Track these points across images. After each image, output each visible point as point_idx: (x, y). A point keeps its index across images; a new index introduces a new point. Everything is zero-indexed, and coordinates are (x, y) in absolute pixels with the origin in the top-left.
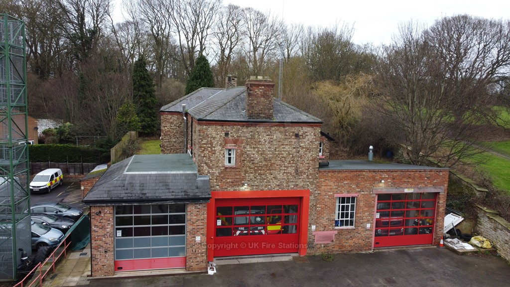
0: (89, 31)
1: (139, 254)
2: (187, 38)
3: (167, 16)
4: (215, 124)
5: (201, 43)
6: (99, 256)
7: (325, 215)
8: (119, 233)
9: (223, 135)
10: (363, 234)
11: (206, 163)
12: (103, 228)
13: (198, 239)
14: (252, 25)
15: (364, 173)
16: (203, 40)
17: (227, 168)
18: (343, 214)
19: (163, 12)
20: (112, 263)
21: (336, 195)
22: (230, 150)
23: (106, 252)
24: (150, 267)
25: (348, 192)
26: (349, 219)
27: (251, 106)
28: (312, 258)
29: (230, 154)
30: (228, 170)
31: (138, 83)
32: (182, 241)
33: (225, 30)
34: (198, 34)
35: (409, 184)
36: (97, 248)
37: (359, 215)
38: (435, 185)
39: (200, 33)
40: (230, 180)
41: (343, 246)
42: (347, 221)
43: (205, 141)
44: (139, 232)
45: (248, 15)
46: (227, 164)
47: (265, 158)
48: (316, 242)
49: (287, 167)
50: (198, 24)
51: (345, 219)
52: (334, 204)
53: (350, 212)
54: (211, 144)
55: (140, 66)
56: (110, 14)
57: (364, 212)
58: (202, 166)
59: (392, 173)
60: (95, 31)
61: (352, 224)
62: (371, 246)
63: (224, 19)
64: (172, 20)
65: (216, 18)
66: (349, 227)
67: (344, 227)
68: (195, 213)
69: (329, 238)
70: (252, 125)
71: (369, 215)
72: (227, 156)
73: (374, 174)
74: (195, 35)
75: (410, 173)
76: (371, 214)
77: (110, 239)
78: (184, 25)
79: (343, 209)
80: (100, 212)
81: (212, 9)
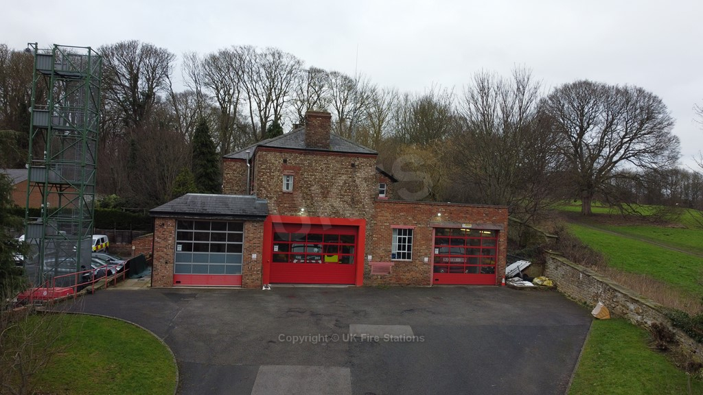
0: (142, 94)
1: (198, 269)
2: (259, 107)
3: (236, 80)
4: (274, 151)
5: (276, 111)
6: (160, 267)
7: (381, 245)
8: (180, 248)
9: (282, 161)
10: (421, 268)
11: (264, 187)
12: (165, 239)
13: (254, 256)
14: (338, 94)
15: (420, 206)
16: (279, 108)
17: (284, 193)
18: (399, 246)
19: (232, 75)
20: (172, 275)
21: (392, 226)
22: (288, 176)
23: (166, 263)
24: (207, 284)
25: (405, 224)
26: (406, 251)
27: (308, 135)
28: (368, 288)
29: (288, 181)
30: (285, 195)
31: (198, 150)
32: (239, 259)
33: (306, 98)
34: (273, 102)
35: (467, 220)
36: (158, 259)
37: (416, 248)
38: (494, 223)
39: (275, 102)
40: (288, 205)
41: (400, 279)
42: (404, 254)
43: (264, 166)
44: (198, 248)
45: (333, 81)
46: (284, 189)
47: (321, 186)
48: (372, 273)
49: (344, 196)
50: (273, 90)
51: (402, 251)
52: (390, 235)
53: (407, 244)
54: (270, 169)
55: (202, 131)
56: (169, 76)
57: (421, 245)
58: (261, 190)
59: (449, 208)
60: (149, 95)
61: (409, 258)
62: (429, 281)
63: (304, 85)
64: (242, 85)
65: (295, 84)
66: (406, 260)
67: (401, 260)
68: (252, 231)
69: (385, 269)
70: (309, 154)
71: (427, 248)
72: (285, 182)
73: (430, 207)
74: (269, 104)
75: (467, 208)
76: (428, 248)
77: (171, 250)
78: (256, 90)
79: (400, 241)
80: (163, 224)
81: (290, 72)
